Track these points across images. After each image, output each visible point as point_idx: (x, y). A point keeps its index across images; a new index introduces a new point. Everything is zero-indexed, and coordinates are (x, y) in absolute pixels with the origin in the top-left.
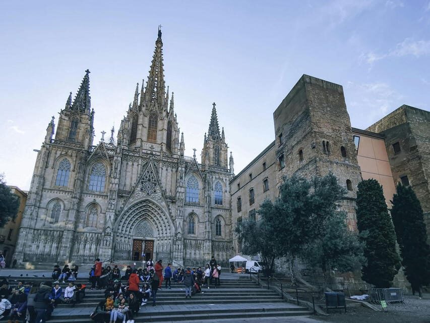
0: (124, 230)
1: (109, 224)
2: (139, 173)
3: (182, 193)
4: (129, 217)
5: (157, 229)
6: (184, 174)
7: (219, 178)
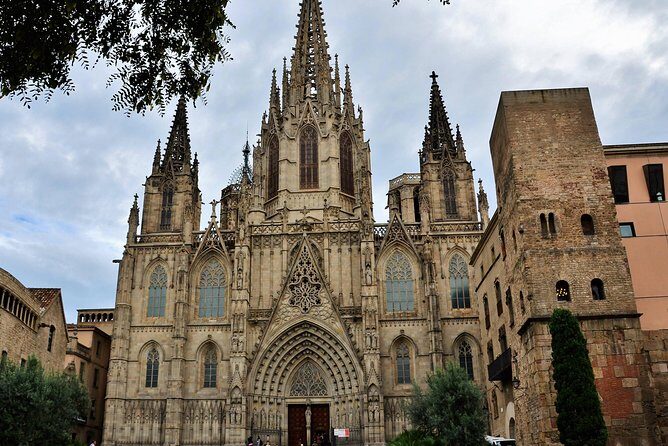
0: (268, 389)
1: (237, 382)
2: (285, 268)
3: (372, 297)
4: (273, 360)
5: (332, 380)
6: (373, 256)
7: (457, 248)
